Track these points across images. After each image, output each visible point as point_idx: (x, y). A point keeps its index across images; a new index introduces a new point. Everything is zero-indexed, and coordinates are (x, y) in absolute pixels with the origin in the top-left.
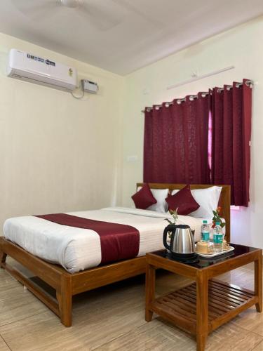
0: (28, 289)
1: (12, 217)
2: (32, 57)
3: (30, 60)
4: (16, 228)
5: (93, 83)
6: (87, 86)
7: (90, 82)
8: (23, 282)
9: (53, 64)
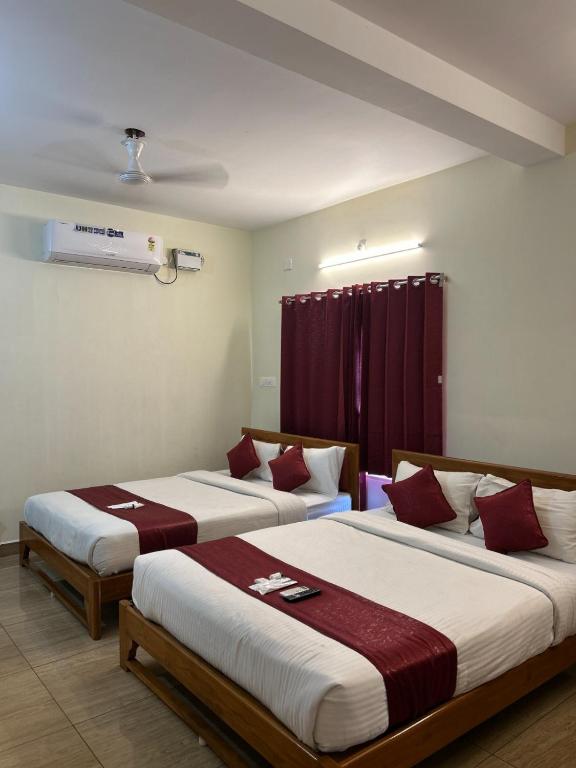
0: (56, 596)
1: (37, 494)
2: (84, 229)
3: (82, 234)
4: (43, 514)
5: (194, 255)
6: (182, 260)
7: (188, 254)
8: (50, 588)
9: (120, 234)
